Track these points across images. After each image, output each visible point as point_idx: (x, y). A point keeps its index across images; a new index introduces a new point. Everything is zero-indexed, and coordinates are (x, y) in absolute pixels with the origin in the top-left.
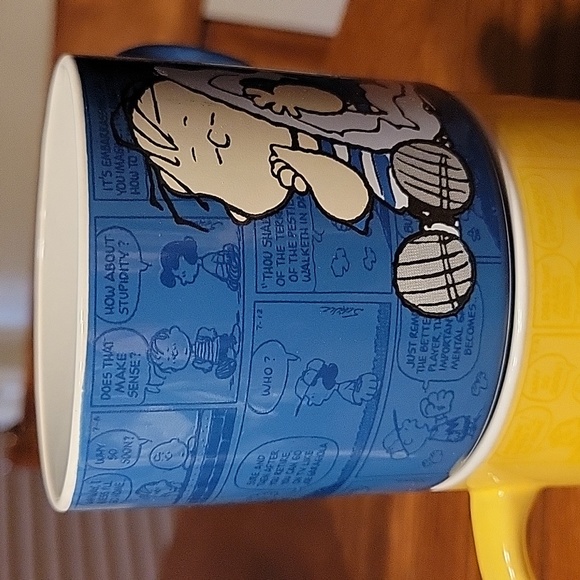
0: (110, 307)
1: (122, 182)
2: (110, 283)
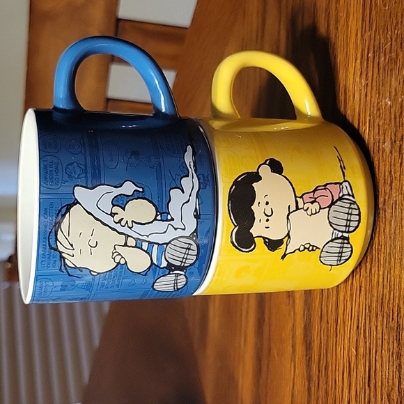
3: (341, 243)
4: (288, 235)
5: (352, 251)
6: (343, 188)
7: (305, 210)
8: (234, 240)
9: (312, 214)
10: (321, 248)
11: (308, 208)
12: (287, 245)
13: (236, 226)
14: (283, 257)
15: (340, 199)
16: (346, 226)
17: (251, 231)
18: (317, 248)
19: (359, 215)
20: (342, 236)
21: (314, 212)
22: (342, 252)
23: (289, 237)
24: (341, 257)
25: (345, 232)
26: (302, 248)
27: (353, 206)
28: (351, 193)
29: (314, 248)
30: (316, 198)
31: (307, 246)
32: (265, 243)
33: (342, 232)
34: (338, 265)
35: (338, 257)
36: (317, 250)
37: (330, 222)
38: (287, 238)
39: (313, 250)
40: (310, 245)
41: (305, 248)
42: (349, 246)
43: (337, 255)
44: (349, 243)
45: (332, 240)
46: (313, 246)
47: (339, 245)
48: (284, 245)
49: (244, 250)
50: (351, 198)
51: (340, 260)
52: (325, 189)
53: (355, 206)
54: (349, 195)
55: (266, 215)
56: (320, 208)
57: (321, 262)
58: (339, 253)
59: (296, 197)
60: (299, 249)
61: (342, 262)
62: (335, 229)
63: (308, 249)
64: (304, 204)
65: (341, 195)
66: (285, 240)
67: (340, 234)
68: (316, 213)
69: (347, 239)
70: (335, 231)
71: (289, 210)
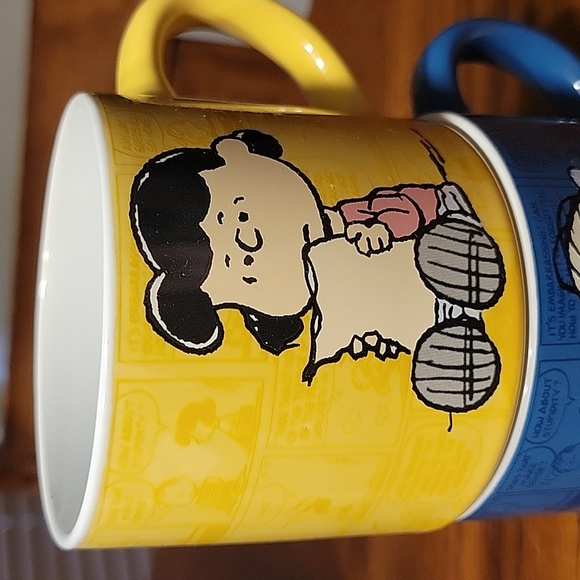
0: (537, 432)
1: (562, 327)
2: (541, 415)
3: (465, 337)
4: (312, 304)
5: (497, 362)
6: (444, 196)
7: (351, 241)
8: (156, 312)
9: (371, 251)
10: (413, 349)
11: (359, 235)
12: (314, 336)
13: (157, 274)
14: (309, 374)
15: (442, 220)
16: (469, 288)
17: (204, 288)
18: (401, 348)
19: (499, 260)
20: (464, 315)
21: (376, 246)
22: (472, 367)
23: (317, 313)
24: (471, 380)
25: (469, 305)
26: (358, 348)
27: (477, 238)
28: (467, 209)
29: (393, 349)
30: (376, 215)
31: (372, 341)
32: (249, 325)
33: (462, 304)
34: (467, 409)
35: (464, 379)
36: (402, 354)
37: (423, 276)
38: (310, 312)
39: (388, 354)
40: (380, 339)
41: (367, 348)
42: (486, 346)
43: (460, 374)
44: (484, 338)
45: (438, 328)
46: (389, 342)
47: (460, 344)
48: (305, 336)
49: (189, 344)
50: (469, 219)
51: (471, 392)
52: (398, 195)
53: (484, 240)
54: (462, 211)
55: (243, 246)
56: (392, 239)
57: (420, 397)
58: (463, 368)
59: (321, 208)
60: (349, 349)
61: (477, 397)
62: (440, 295)
63: (376, 349)
64: (347, 225)
65: (442, 211)
66: (306, 319)
67: (457, 311)
68: (382, 249)
69: (479, 324)
70: (441, 302)
71: (307, 238)
